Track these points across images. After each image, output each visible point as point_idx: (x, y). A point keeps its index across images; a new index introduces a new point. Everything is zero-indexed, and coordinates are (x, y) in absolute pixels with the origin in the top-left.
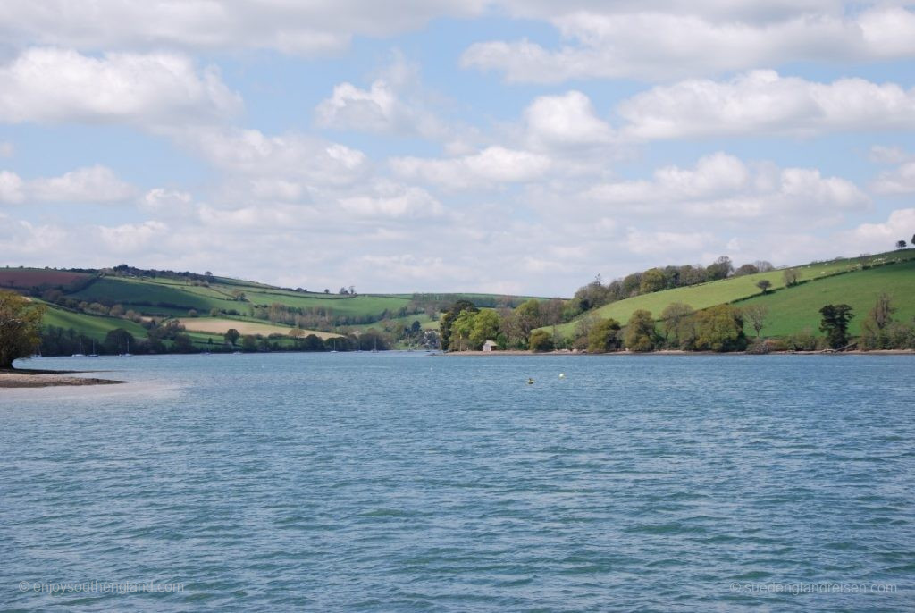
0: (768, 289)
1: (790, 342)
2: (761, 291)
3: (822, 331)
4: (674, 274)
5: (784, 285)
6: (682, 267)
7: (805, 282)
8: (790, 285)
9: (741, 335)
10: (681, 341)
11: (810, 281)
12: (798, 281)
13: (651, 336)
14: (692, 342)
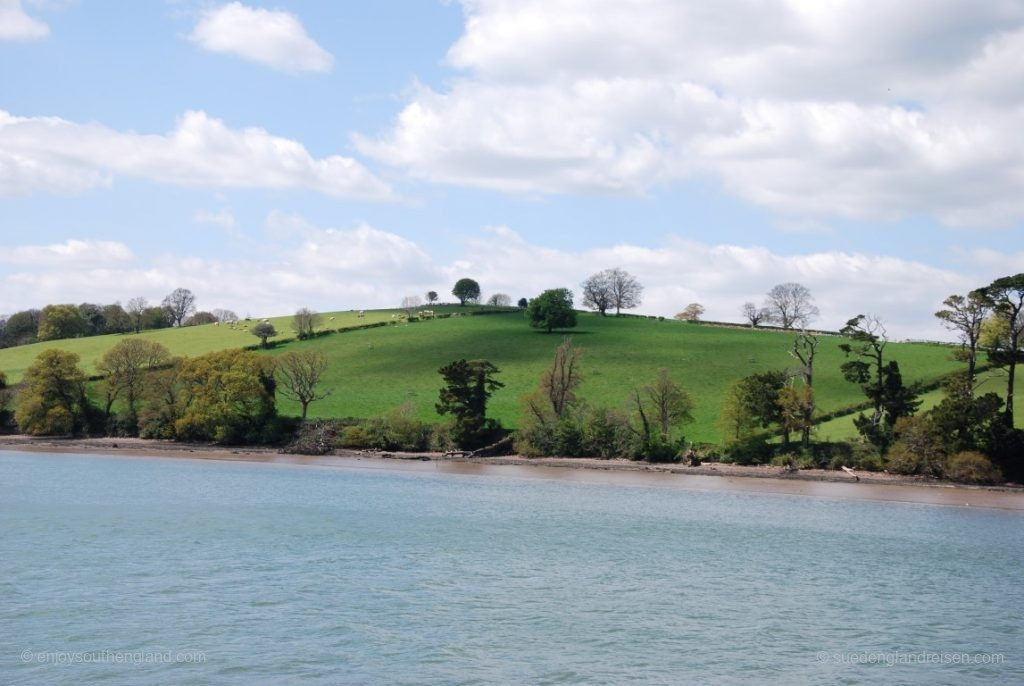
0: (270, 340)
1: (373, 431)
2: (258, 341)
3: (441, 411)
4: (93, 315)
5: (294, 336)
6: (105, 308)
7: (326, 333)
8: (303, 337)
9: (270, 412)
10: (142, 419)
11: (333, 331)
12: (316, 330)
13: (75, 407)
14: (167, 421)
